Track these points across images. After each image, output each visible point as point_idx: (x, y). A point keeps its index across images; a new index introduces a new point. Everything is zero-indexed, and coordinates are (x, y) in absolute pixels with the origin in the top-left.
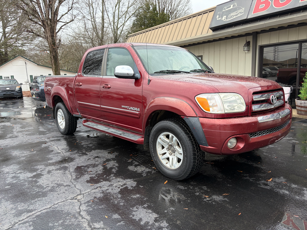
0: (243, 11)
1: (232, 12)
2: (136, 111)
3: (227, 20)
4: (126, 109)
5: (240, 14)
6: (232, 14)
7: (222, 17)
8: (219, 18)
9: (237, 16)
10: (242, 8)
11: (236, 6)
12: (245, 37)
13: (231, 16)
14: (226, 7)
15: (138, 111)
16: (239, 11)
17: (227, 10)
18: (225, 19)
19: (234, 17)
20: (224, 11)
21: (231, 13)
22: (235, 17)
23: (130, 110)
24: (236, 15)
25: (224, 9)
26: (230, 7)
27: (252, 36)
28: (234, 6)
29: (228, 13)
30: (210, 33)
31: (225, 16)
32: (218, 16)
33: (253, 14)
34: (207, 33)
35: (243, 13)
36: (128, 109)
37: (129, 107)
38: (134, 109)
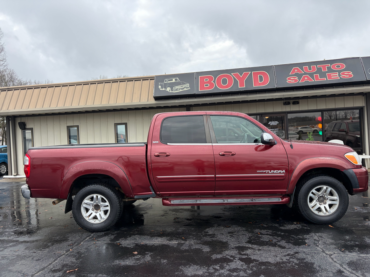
0: (188, 87)
1: (177, 86)
2: (280, 173)
3: (172, 92)
4: (265, 173)
5: (185, 88)
6: (177, 87)
7: (166, 88)
8: (162, 88)
9: (183, 90)
10: (186, 84)
11: (178, 80)
12: (178, 108)
13: (177, 89)
14: (167, 80)
15: (283, 173)
16: (184, 86)
17: (169, 82)
18: (170, 91)
19: (180, 90)
21: (175, 86)
23: (271, 173)
24: (182, 89)
25: (166, 81)
26: (172, 80)
27: (186, 108)
28: (176, 80)
29: (172, 85)
30: (152, 102)
31: (170, 88)
32: (160, 87)
33: (200, 91)
34: (148, 101)
35: (189, 88)
36: (268, 173)
37: (269, 171)
38: (277, 172)
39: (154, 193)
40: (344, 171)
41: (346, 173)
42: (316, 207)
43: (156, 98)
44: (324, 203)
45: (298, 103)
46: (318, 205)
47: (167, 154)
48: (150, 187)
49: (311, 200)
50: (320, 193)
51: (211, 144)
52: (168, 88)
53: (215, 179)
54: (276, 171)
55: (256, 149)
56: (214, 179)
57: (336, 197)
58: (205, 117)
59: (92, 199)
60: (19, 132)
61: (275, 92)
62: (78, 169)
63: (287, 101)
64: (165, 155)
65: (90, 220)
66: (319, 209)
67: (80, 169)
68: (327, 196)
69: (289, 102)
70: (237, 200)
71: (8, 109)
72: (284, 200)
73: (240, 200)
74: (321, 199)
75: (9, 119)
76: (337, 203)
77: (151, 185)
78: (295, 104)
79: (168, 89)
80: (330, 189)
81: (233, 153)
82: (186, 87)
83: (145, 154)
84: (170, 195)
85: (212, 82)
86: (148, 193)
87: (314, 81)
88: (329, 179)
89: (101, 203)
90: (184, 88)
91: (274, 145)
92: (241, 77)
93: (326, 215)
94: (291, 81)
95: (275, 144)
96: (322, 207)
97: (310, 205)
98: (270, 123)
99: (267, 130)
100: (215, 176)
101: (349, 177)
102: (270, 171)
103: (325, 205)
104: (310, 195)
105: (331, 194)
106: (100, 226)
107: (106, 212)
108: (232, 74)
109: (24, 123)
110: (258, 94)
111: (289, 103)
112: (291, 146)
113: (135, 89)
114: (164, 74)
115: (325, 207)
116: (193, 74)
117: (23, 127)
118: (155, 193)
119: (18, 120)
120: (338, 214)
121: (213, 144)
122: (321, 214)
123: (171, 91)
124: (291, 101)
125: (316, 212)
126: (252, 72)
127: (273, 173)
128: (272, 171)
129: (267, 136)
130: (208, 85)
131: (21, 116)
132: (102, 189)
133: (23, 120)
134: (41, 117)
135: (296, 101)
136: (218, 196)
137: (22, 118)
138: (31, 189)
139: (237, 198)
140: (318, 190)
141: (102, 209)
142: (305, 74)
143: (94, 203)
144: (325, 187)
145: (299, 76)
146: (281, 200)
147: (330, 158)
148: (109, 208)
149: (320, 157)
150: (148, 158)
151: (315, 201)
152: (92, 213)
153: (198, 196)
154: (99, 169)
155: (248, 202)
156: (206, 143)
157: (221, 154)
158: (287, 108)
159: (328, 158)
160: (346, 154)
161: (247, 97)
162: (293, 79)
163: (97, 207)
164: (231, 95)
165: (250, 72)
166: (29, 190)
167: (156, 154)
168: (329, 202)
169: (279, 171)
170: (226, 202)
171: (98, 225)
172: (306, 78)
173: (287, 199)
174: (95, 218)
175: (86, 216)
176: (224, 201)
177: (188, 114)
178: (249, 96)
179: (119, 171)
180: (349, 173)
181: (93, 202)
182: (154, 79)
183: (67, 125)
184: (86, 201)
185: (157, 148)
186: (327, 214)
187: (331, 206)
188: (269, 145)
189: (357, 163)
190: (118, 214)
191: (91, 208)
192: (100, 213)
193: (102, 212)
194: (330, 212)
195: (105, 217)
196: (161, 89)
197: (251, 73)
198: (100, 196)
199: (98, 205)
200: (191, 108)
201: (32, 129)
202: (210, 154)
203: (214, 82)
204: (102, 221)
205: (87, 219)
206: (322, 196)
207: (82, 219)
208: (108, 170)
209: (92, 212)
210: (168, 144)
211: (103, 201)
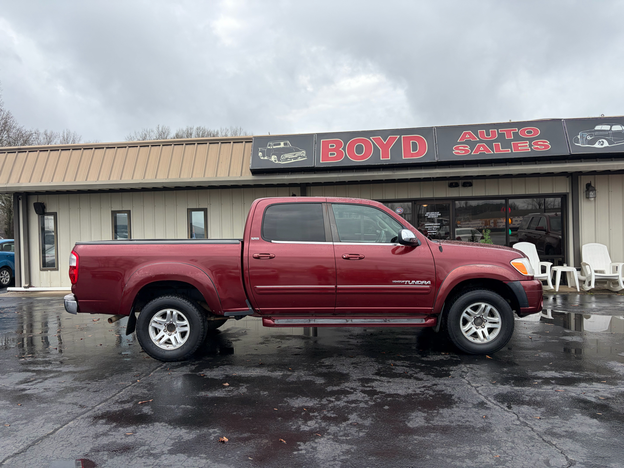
0: (304, 155)
1: (287, 153)
2: (424, 284)
3: (279, 162)
4: (404, 284)
5: (300, 158)
6: (287, 156)
7: (270, 156)
8: (264, 156)
9: (297, 160)
10: (301, 151)
11: (289, 145)
13: (287, 159)
14: (271, 143)
15: (428, 285)
16: (298, 154)
17: (274, 147)
18: (275, 161)
19: (291, 160)
20: (269, 147)
21: (285, 154)
22: (293, 161)
23: (412, 285)
24: (295, 158)
25: (270, 146)
26: (280, 144)
27: (299, 188)
28: (285, 144)
29: (279, 153)
30: (248, 177)
31: (276, 157)
32: (260, 154)
33: (322, 162)
34: (241, 175)
35: (305, 157)
36: (408, 284)
37: (409, 281)
38: (420, 282)
39: (251, 308)
40: (507, 284)
41: (511, 286)
42: (471, 332)
43: (254, 172)
44: (482, 327)
45: (470, 185)
46: (474, 330)
47: (271, 255)
48: (247, 300)
49: (465, 322)
50: (477, 313)
51: (331, 243)
52: (273, 156)
53: (336, 291)
54: (418, 281)
55: (393, 251)
56: (334, 291)
57: (498, 319)
58: (324, 206)
59: (164, 316)
60: (34, 218)
61: (435, 168)
62: (146, 273)
63: (454, 182)
64: (267, 257)
65: (161, 345)
66: (475, 335)
67: (149, 274)
68: (486, 317)
69: (457, 183)
70: (366, 321)
71: (19, 182)
72: (429, 321)
73: (369, 320)
74: (479, 321)
75: (18, 197)
76: (499, 326)
77: (248, 298)
78: (467, 186)
79: (273, 158)
80: (489, 307)
81: (361, 256)
82: (301, 156)
83: (240, 255)
84: (273, 312)
85: (340, 149)
86: (243, 309)
87: (493, 153)
88: (489, 294)
89: (177, 322)
90: (298, 157)
91: (418, 247)
92: (385, 143)
93: (483, 342)
94: (460, 152)
95: (418, 245)
96: (479, 332)
97: (464, 329)
98: (428, 215)
99: (408, 225)
100: (336, 287)
101: (515, 292)
102: (411, 282)
103: (483, 330)
104: (464, 315)
105: (492, 314)
106: (175, 353)
107: (183, 334)
108: (371, 138)
109: (43, 204)
110: (409, 171)
111: (457, 185)
112: (440, 248)
113: (221, 156)
114: (268, 134)
115: (482, 332)
116: (311, 135)
117: (42, 211)
118: (253, 308)
119: (33, 200)
120: (499, 342)
121: (335, 243)
122: (477, 341)
123: (277, 162)
124: (461, 182)
125: (471, 339)
126: (402, 136)
127: (414, 284)
128: (413, 282)
129: (407, 234)
130: (334, 154)
131: (38, 193)
132: (179, 301)
133: (41, 199)
134: (70, 195)
135: (468, 182)
136: (339, 315)
137: (39, 196)
138: (79, 301)
139: (365, 317)
140: (475, 309)
141: (179, 330)
142: (481, 141)
143: (167, 321)
144: (483, 305)
145: (472, 144)
146: (424, 322)
147: (491, 266)
148: (188, 329)
149: (479, 264)
150: (244, 261)
151: (470, 323)
152: (163, 336)
153: (312, 315)
154: (176, 273)
155: (380, 323)
156: (325, 241)
157: (345, 257)
158: (454, 193)
159: (488, 266)
160: (513, 261)
161: (393, 174)
162: (463, 148)
163: (171, 328)
164: (369, 171)
165: (399, 136)
166: (76, 302)
167: (256, 255)
168: (488, 325)
169: (422, 282)
170: (350, 322)
171: (172, 352)
172: (482, 149)
173: (433, 320)
174: (168, 342)
175: (155, 340)
176: (347, 321)
177: (301, 201)
178: (396, 173)
179: (204, 278)
180: (515, 286)
181: (165, 321)
182: (251, 142)
183: (111, 209)
184: (156, 318)
185: (257, 247)
186: (486, 341)
187: (490, 330)
188: (410, 245)
189: (527, 274)
190: (201, 336)
191: (162, 328)
192: (175, 335)
193: (178, 334)
194: (489, 338)
195: (182, 342)
196: (262, 158)
197: (400, 138)
198: (175, 312)
199: (172, 324)
200: (309, 187)
201: (55, 215)
202: (330, 256)
203: (344, 149)
204: (178, 346)
205: (157, 343)
206: (480, 317)
207: (150, 343)
208: (188, 275)
209: (164, 333)
210: (273, 241)
211: (180, 318)
